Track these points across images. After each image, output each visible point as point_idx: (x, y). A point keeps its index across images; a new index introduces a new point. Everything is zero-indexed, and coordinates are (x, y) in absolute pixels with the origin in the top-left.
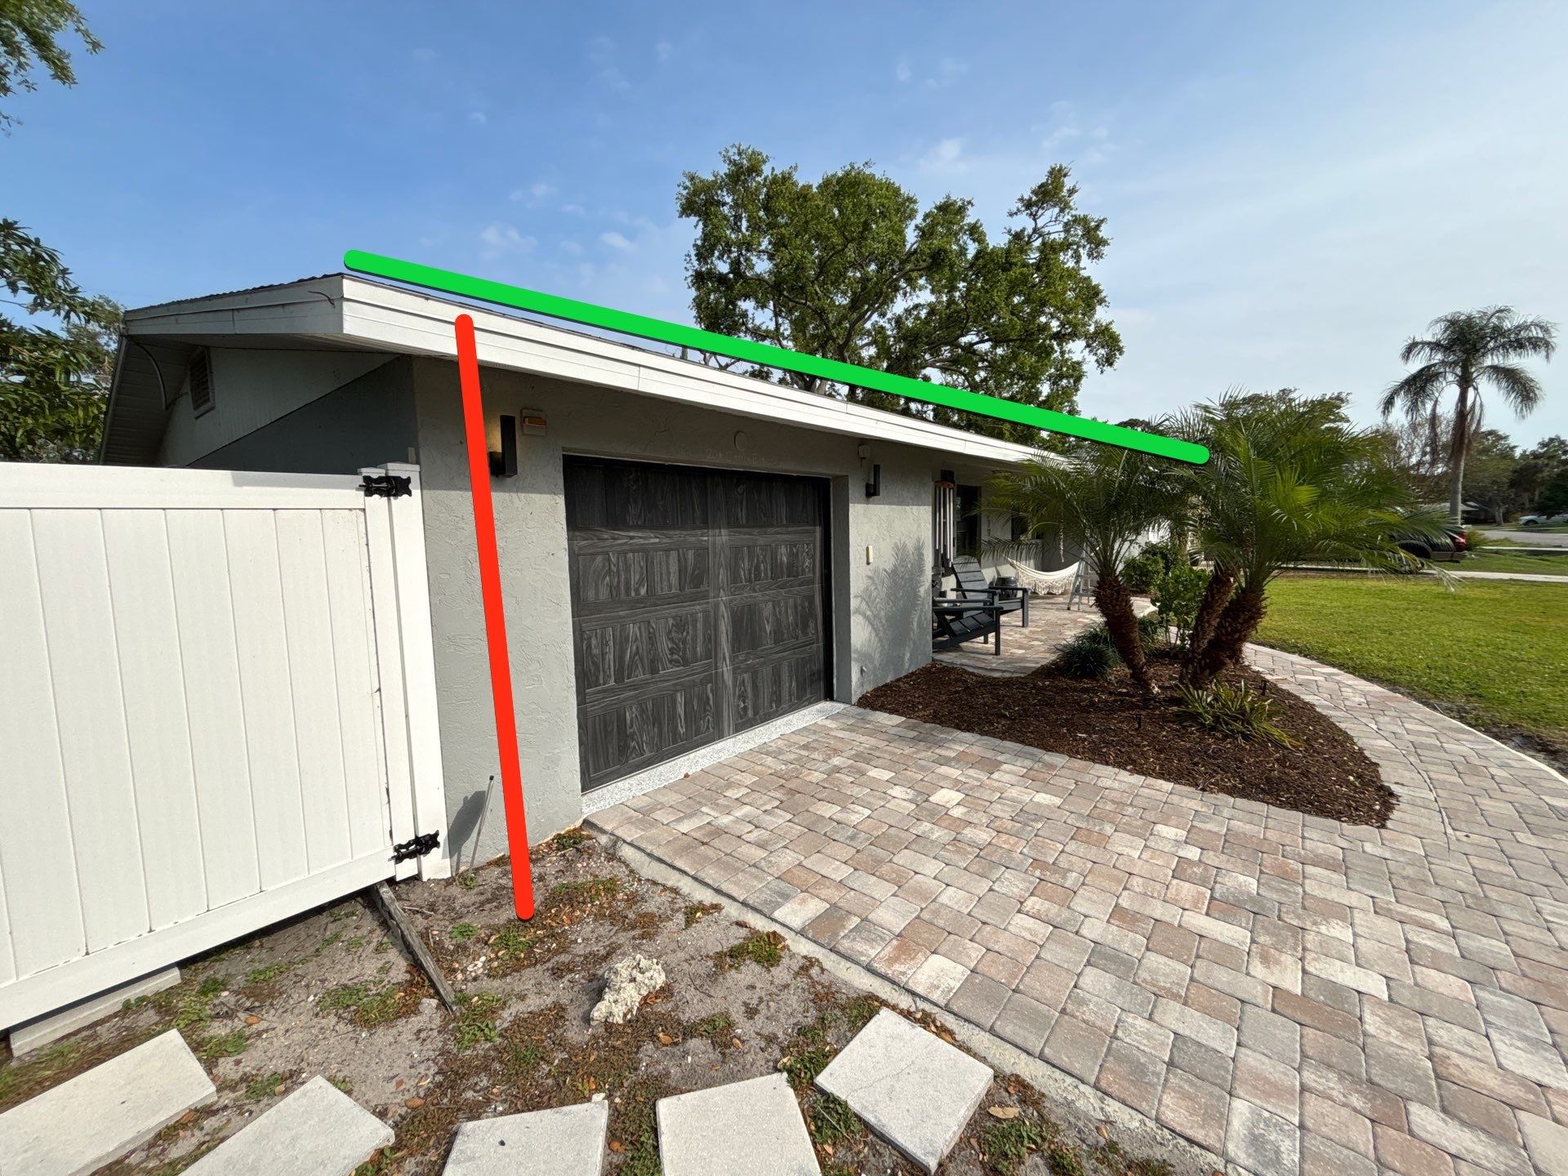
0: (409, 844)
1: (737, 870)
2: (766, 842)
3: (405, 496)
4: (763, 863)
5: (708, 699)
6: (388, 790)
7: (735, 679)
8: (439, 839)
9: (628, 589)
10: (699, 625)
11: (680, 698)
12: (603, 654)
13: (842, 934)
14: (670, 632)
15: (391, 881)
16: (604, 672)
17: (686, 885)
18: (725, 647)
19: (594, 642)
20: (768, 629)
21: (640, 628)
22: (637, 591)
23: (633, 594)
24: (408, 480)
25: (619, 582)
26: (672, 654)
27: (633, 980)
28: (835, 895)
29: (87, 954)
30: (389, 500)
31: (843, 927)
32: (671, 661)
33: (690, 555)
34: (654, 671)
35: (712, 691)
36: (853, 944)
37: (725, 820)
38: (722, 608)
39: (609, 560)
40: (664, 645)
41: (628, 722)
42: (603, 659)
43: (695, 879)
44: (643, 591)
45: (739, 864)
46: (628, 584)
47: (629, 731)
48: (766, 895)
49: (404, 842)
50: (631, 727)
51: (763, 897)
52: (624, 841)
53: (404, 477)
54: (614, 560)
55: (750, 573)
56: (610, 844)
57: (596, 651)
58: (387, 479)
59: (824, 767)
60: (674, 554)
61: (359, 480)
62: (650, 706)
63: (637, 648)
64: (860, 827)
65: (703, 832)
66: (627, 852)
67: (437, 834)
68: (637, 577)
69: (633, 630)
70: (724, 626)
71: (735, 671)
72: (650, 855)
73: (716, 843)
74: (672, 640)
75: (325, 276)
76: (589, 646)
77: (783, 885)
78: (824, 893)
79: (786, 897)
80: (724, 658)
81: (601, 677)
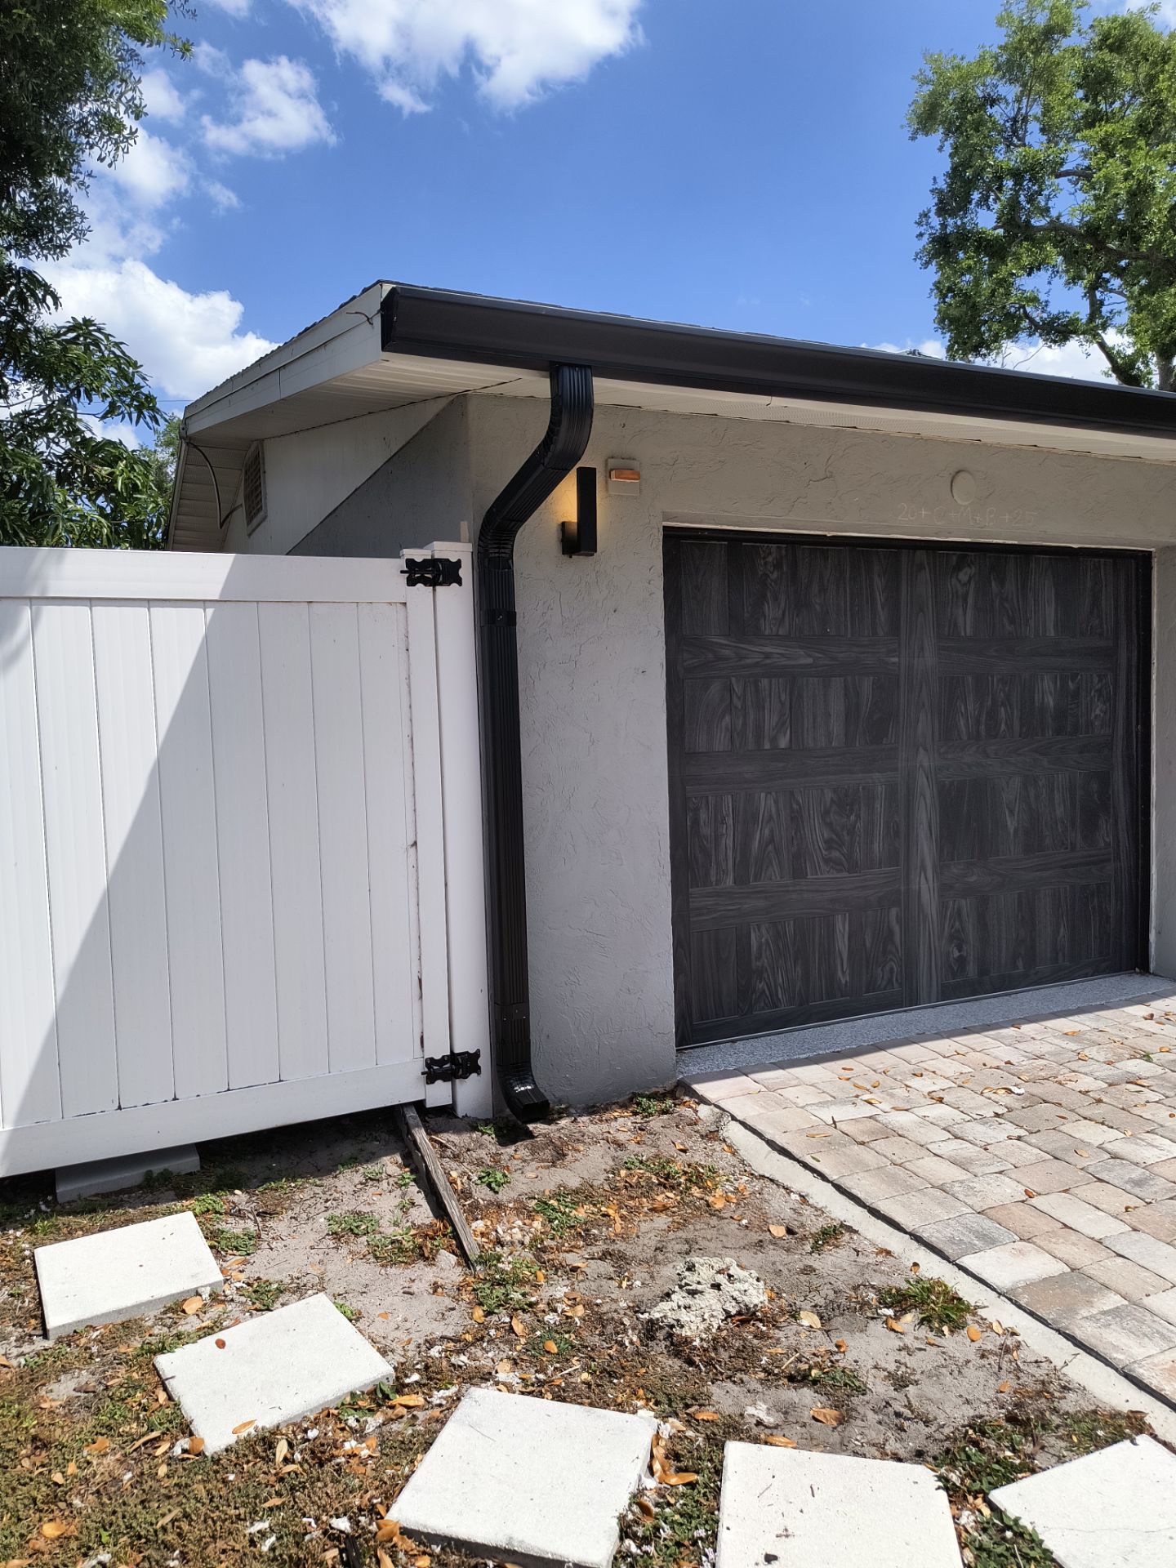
0: (443, 1060)
1: (908, 1189)
2: (971, 1161)
3: (455, 585)
4: (957, 1188)
5: (891, 932)
6: (420, 981)
7: (943, 906)
8: (480, 1062)
9: (759, 738)
10: (879, 806)
11: (842, 927)
12: (717, 838)
13: (1084, 1313)
14: (827, 812)
15: (419, 1105)
16: (718, 864)
17: (822, 1195)
18: (926, 848)
19: (703, 816)
20: (1011, 824)
21: (776, 802)
22: (774, 740)
23: (767, 746)
24: (458, 564)
25: (745, 724)
26: (829, 848)
27: (717, 1286)
28: (1083, 1257)
29: (120, 1108)
30: (434, 590)
31: (1090, 1303)
32: (827, 861)
33: (867, 686)
34: (798, 873)
35: (899, 920)
36: (1102, 1331)
37: (899, 1119)
38: (922, 780)
39: (731, 690)
40: (816, 833)
41: (754, 948)
42: (717, 845)
43: (839, 1188)
44: (783, 743)
45: (915, 1181)
46: (759, 729)
47: (755, 964)
48: (957, 1232)
49: (438, 1057)
50: (759, 958)
51: (948, 1232)
52: (734, 1118)
53: (453, 560)
54: (738, 689)
55: (978, 722)
56: (713, 1119)
57: (706, 831)
58: (432, 563)
59: (1107, 1071)
60: (837, 684)
61: (401, 564)
62: (790, 928)
63: (772, 831)
64: (1156, 1169)
65: (861, 1126)
66: (733, 1132)
67: (477, 1055)
68: (775, 719)
69: (765, 803)
70: (925, 814)
71: (944, 889)
72: (771, 1144)
73: (881, 1145)
74: (830, 825)
75: (365, 290)
76: (696, 822)
77: (987, 1224)
78: (1064, 1250)
79: (990, 1241)
80: (923, 868)
81: (713, 872)
